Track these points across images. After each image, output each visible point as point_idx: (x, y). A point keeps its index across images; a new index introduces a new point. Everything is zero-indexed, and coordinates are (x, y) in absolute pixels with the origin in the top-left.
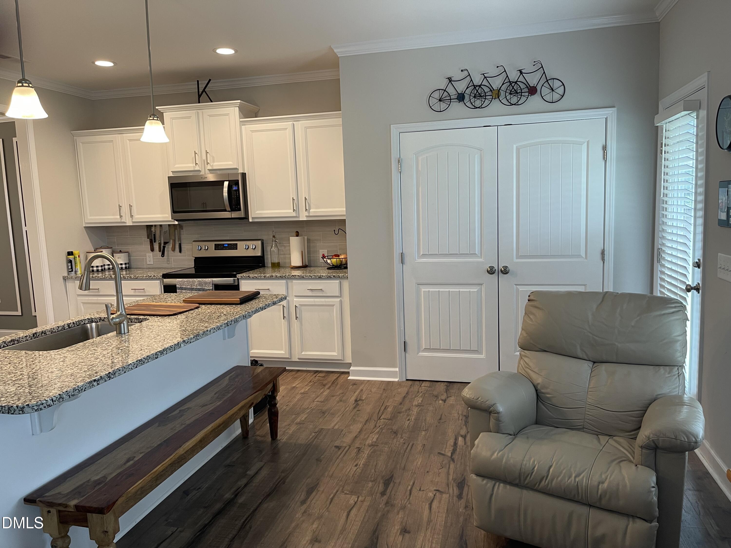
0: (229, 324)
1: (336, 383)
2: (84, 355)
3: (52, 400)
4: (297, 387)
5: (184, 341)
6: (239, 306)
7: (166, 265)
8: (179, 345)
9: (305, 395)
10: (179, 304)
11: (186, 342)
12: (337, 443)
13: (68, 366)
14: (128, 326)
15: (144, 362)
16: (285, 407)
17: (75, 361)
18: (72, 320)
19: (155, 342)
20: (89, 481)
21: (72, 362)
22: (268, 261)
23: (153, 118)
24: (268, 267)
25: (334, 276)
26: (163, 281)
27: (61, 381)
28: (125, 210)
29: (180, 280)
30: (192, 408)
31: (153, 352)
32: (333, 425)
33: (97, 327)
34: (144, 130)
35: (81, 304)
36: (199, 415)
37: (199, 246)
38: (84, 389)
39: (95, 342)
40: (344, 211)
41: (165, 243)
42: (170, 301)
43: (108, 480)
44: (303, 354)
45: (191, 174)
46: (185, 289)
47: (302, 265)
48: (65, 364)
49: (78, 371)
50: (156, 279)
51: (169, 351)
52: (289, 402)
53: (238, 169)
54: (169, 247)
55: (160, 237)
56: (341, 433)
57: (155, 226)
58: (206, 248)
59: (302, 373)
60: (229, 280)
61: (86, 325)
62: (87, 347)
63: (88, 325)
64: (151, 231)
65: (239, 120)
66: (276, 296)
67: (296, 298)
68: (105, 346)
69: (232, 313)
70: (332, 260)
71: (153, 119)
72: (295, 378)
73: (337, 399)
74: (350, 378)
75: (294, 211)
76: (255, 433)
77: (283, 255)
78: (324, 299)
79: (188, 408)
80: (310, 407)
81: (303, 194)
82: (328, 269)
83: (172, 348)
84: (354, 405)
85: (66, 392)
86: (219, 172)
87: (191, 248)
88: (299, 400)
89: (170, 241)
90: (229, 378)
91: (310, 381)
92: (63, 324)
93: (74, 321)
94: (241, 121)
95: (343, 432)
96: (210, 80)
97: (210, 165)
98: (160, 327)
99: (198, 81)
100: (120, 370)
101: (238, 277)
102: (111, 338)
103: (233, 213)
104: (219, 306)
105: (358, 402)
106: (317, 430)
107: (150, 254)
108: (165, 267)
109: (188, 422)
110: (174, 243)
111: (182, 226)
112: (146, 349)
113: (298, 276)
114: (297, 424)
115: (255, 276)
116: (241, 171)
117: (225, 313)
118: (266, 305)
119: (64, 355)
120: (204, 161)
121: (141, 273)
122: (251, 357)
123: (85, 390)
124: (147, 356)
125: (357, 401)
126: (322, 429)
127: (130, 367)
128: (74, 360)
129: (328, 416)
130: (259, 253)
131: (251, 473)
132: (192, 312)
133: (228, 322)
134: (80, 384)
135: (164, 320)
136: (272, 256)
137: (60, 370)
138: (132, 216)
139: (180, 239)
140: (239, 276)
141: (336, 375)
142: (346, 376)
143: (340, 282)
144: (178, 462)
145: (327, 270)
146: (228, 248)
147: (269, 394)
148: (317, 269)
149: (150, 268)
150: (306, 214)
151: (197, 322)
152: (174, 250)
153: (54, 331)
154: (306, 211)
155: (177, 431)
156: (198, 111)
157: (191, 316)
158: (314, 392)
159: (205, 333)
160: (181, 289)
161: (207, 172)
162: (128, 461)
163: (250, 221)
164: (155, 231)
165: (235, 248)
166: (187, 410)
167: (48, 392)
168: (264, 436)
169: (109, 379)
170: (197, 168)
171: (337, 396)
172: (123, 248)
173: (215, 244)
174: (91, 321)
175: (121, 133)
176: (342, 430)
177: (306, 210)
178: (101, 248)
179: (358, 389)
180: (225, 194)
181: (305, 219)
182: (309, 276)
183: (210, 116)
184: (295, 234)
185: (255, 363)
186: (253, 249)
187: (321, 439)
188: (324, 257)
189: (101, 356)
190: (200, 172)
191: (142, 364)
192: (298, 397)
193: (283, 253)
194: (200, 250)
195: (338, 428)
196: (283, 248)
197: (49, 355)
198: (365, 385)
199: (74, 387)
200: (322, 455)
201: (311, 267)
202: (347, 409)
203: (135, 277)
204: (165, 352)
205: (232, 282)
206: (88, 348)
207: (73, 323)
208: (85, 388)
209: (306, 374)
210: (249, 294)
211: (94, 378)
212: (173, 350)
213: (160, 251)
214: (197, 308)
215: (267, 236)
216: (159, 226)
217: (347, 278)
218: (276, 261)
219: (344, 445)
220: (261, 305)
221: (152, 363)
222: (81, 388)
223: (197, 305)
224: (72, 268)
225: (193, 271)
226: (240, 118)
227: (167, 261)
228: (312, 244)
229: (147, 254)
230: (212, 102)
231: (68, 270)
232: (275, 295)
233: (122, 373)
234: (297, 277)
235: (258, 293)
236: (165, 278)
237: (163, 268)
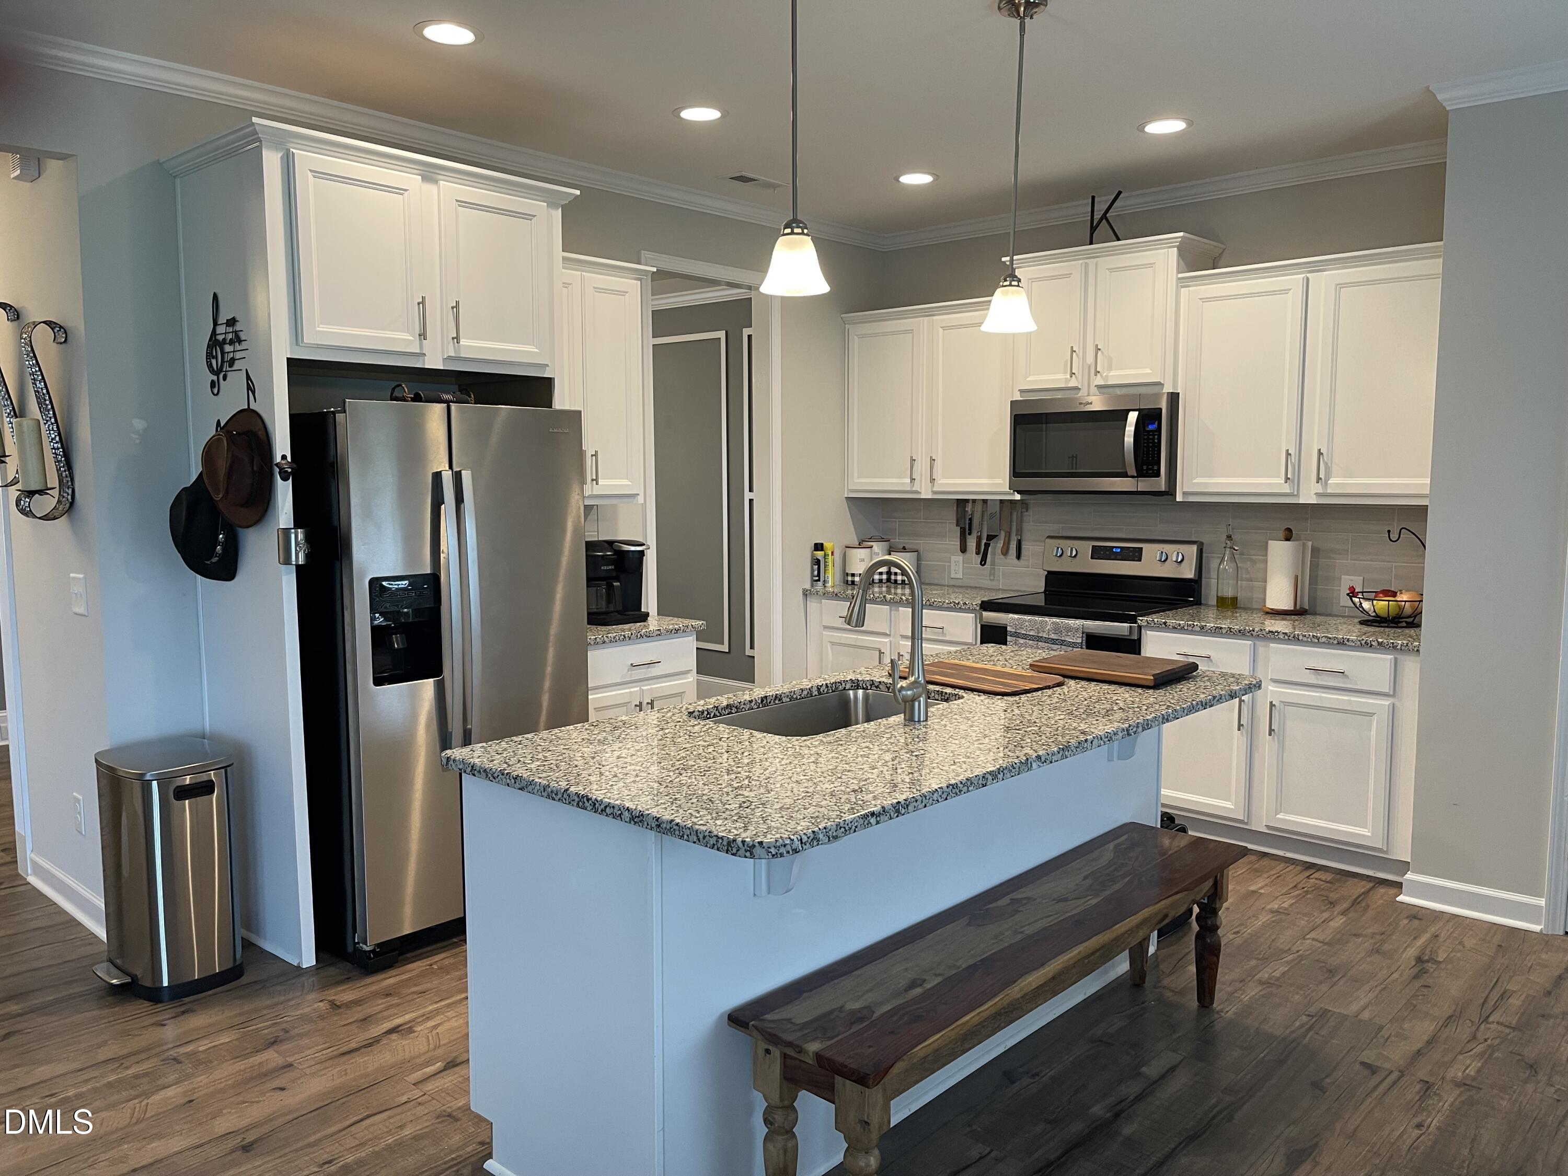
0: (1131, 731)
1: (1363, 904)
2: (849, 756)
3: (801, 840)
4: (1261, 894)
5: (1039, 757)
6: (1151, 691)
7: (986, 583)
8: (1029, 765)
9: (1283, 917)
10: (1019, 671)
11: (1043, 759)
12: (1368, 1056)
13: (825, 775)
14: (927, 706)
15: (960, 791)
16: (1232, 937)
17: (837, 767)
18: (825, 680)
19: (980, 749)
20: (841, 1007)
21: (831, 767)
22: (1211, 590)
23: (1011, 283)
24: (1207, 605)
25: (1380, 644)
26: (981, 615)
27: (814, 804)
28: (922, 467)
29: (1016, 616)
30: (1035, 900)
31: (979, 772)
32: (1354, 1008)
33: (866, 697)
34: (990, 305)
35: (829, 645)
36: (1052, 918)
37: (1058, 548)
38: (854, 828)
39: (867, 732)
40: (1427, 484)
41: (990, 538)
42: (1001, 663)
43: (875, 1016)
44: (1278, 818)
45: (1059, 395)
46: (1025, 637)
47: (1292, 609)
48: (818, 770)
49: (843, 788)
50: (968, 611)
51: (1008, 774)
52: (1241, 925)
53: (1163, 384)
54: (997, 546)
55: (981, 525)
56: (1377, 1033)
57: (974, 501)
58: (1074, 553)
59: (1277, 862)
60: (1120, 628)
61: (848, 692)
62: (854, 739)
63: (851, 692)
64: (965, 512)
65: (1177, 276)
66: (1237, 678)
67: (1272, 684)
68: (887, 743)
69: (1138, 707)
70: (1375, 602)
71: (1010, 285)
72: (1256, 870)
73: (1368, 945)
74: (1401, 898)
75: (1286, 482)
76: (1160, 982)
77: (1247, 580)
78: (1348, 695)
79: (1028, 898)
80: (1295, 949)
81: (1313, 443)
82: (1363, 623)
83: (1014, 768)
84: (1415, 970)
85: (825, 828)
86: (1118, 392)
87: (1042, 550)
88: (1266, 926)
89: (1000, 533)
90: (1116, 846)
91: (1295, 886)
92: (810, 686)
93: (828, 682)
94: (1179, 279)
95: (1383, 1031)
96: (1120, 193)
97: (1101, 376)
98: (987, 718)
99: (1093, 198)
100: (916, 801)
101: (1139, 621)
102: (896, 727)
103: (1141, 481)
104: (1105, 686)
105: (1426, 965)
106: (1312, 1010)
107: (958, 559)
108: (986, 586)
109: (1029, 930)
110: (1007, 539)
111: (1027, 504)
112: (965, 762)
113: (1286, 634)
114: (1261, 983)
115: (1180, 625)
116: (1168, 389)
117: (1122, 705)
118: (1214, 697)
119: (816, 750)
120: (1089, 367)
121: (938, 595)
122: (1163, 805)
123: (855, 831)
124: (967, 779)
125: (1423, 962)
126: (1326, 1011)
127: (935, 796)
128: (834, 763)
129: (1341, 982)
130: (1188, 573)
131: (1152, 1070)
132: (1049, 692)
133: (1130, 726)
134: (848, 817)
135: (993, 703)
136: (1220, 581)
137: (811, 780)
138: (932, 480)
139: (1020, 531)
140: (1142, 621)
141: (1364, 883)
142: (1392, 891)
143: (1396, 659)
144: (1007, 1012)
145: (1359, 626)
146: (1119, 557)
147: (1202, 901)
148: (1332, 621)
149: (956, 587)
150: (1319, 488)
151: (1062, 717)
152: (1005, 552)
153: (795, 696)
154: (1318, 482)
155: (1006, 945)
156: (1086, 261)
157: (1049, 703)
158: (1305, 915)
159: (1081, 746)
160: (1017, 635)
161: (1094, 390)
162: (913, 985)
163: (1178, 500)
164: (973, 512)
165: (1136, 556)
166: (1024, 902)
167: (794, 822)
168: (1182, 992)
169: (897, 816)
170: (1073, 383)
171: (1366, 936)
172: (911, 543)
173: (1093, 547)
174: (856, 685)
175: (929, 314)
176: (1381, 1028)
177: (1319, 479)
178: (870, 539)
179: (1425, 931)
180: (1129, 439)
181: (1314, 501)
182: (1313, 636)
183: (1112, 270)
184: (1281, 534)
185: (1168, 820)
186: (1176, 561)
187: (1323, 1036)
188: (1352, 593)
189: (880, 764)
190: (1076, 391)
191: (957, 794)
192: (1264, 918)
193: (1248, 576)
194: (1061, 556)
195: (1370, 1020)
196: (1249, 564)
197: (791, 746)
198: (1444, 925)
199: (838, 820)
200: (1327, 1076)
201: (1315, 614)
202: (1396, 975)
203: (928, 603)
204: (1000, 776)
205: (1127, 633)
206: (856, 741)
207: (826, 684)
208: (856, 827)
209: (1283, 865)
210: (1175, 667)
211: (872, 810)
212: (1017, 773)
213: (978, 553)
214: (1060, 685)
215: (1212, 535)
216: (981, 502)
217: (1418, 651)
218: (1229, 593)
219: (1387, 1066)
220: (1202, 696)
221: (975, 794)
222: (850, 826)
223: (1061, 679)
224: (819, 575)
225: (1040, 601)
226: (1179, 272)
227: (990, 574)
228: (1322, 561)
229: (952, 557)
230: (1119, 239)
231: (812, 578)
232: (1233, 676)
233: (920, 807)
234: (1281, 636)
235: (1195, 667)
236: (985, 610)
237: (981, 588)
